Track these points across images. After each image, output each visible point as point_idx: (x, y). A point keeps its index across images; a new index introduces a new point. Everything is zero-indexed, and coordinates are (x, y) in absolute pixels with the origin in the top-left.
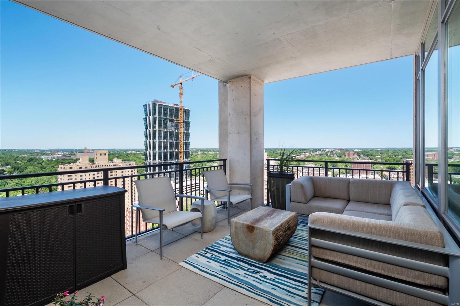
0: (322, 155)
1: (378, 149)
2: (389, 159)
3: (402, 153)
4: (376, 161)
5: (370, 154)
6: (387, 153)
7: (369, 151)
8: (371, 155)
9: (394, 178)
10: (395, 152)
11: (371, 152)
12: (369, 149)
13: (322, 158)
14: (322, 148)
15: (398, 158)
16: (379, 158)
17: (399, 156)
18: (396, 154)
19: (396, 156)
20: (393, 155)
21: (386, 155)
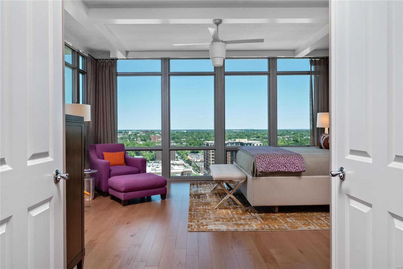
0: (123, 138)
1: (184, 131)
2: (193, 142)
3: (205, 135)
4: (181, 144)
5: (176, 136)
6: (192, 135)
7: (175, 133)
8: (177, 138)
9: (197, 162)
10: (199, 134)
11: (177, 134)
12: (175, 130)
13: (124, 142)
14: (123, 130)
15: (201, 140)
16: (184, 141)
17: (202, 139)
18: (200, 136)
19: (199, 139)
20: (197, 137)
21: (191, 137)
